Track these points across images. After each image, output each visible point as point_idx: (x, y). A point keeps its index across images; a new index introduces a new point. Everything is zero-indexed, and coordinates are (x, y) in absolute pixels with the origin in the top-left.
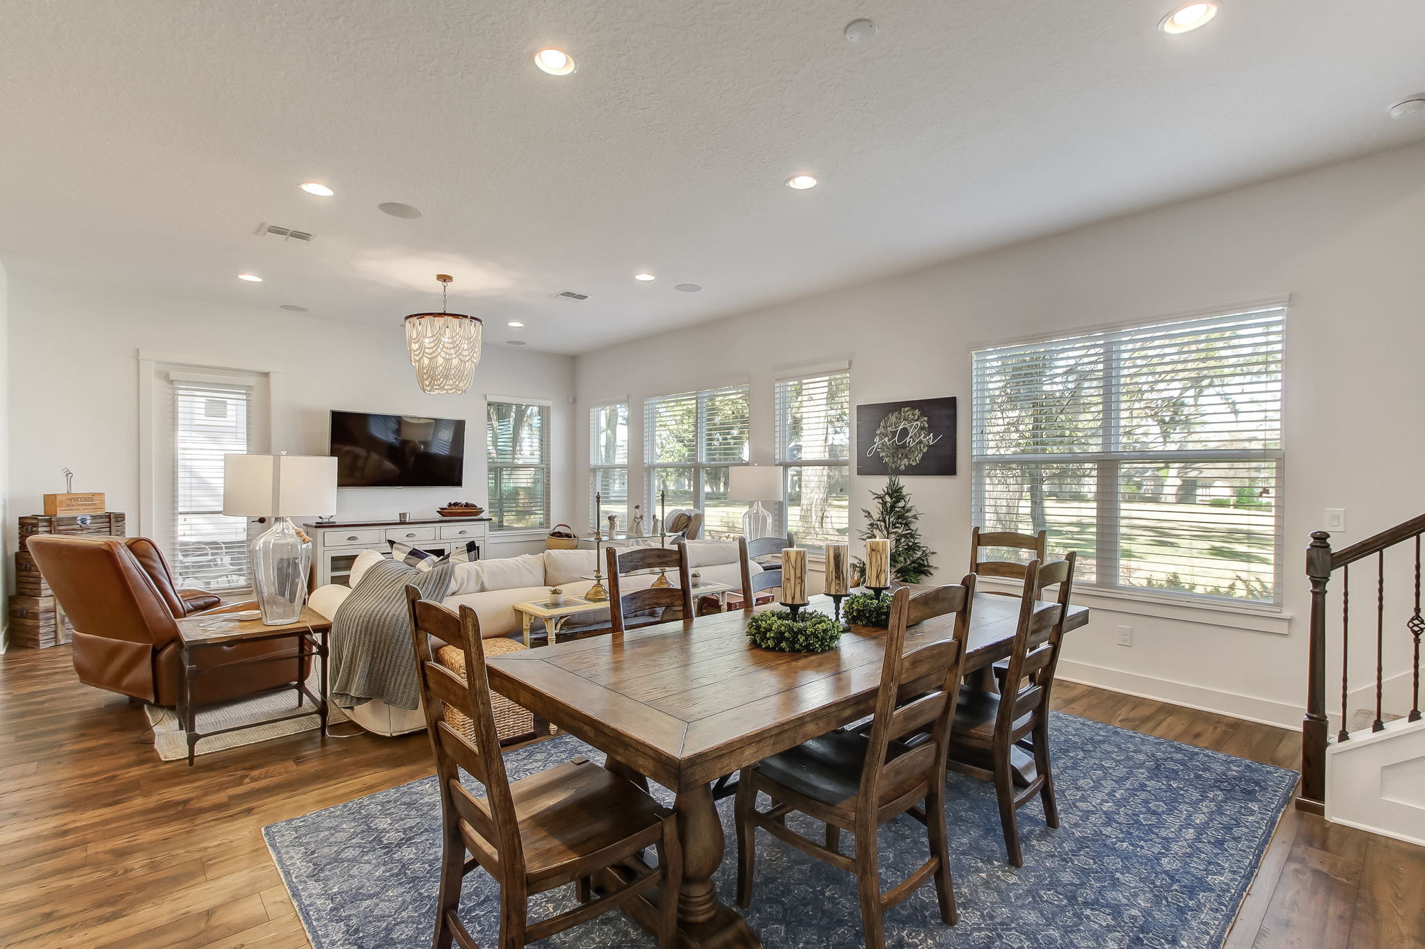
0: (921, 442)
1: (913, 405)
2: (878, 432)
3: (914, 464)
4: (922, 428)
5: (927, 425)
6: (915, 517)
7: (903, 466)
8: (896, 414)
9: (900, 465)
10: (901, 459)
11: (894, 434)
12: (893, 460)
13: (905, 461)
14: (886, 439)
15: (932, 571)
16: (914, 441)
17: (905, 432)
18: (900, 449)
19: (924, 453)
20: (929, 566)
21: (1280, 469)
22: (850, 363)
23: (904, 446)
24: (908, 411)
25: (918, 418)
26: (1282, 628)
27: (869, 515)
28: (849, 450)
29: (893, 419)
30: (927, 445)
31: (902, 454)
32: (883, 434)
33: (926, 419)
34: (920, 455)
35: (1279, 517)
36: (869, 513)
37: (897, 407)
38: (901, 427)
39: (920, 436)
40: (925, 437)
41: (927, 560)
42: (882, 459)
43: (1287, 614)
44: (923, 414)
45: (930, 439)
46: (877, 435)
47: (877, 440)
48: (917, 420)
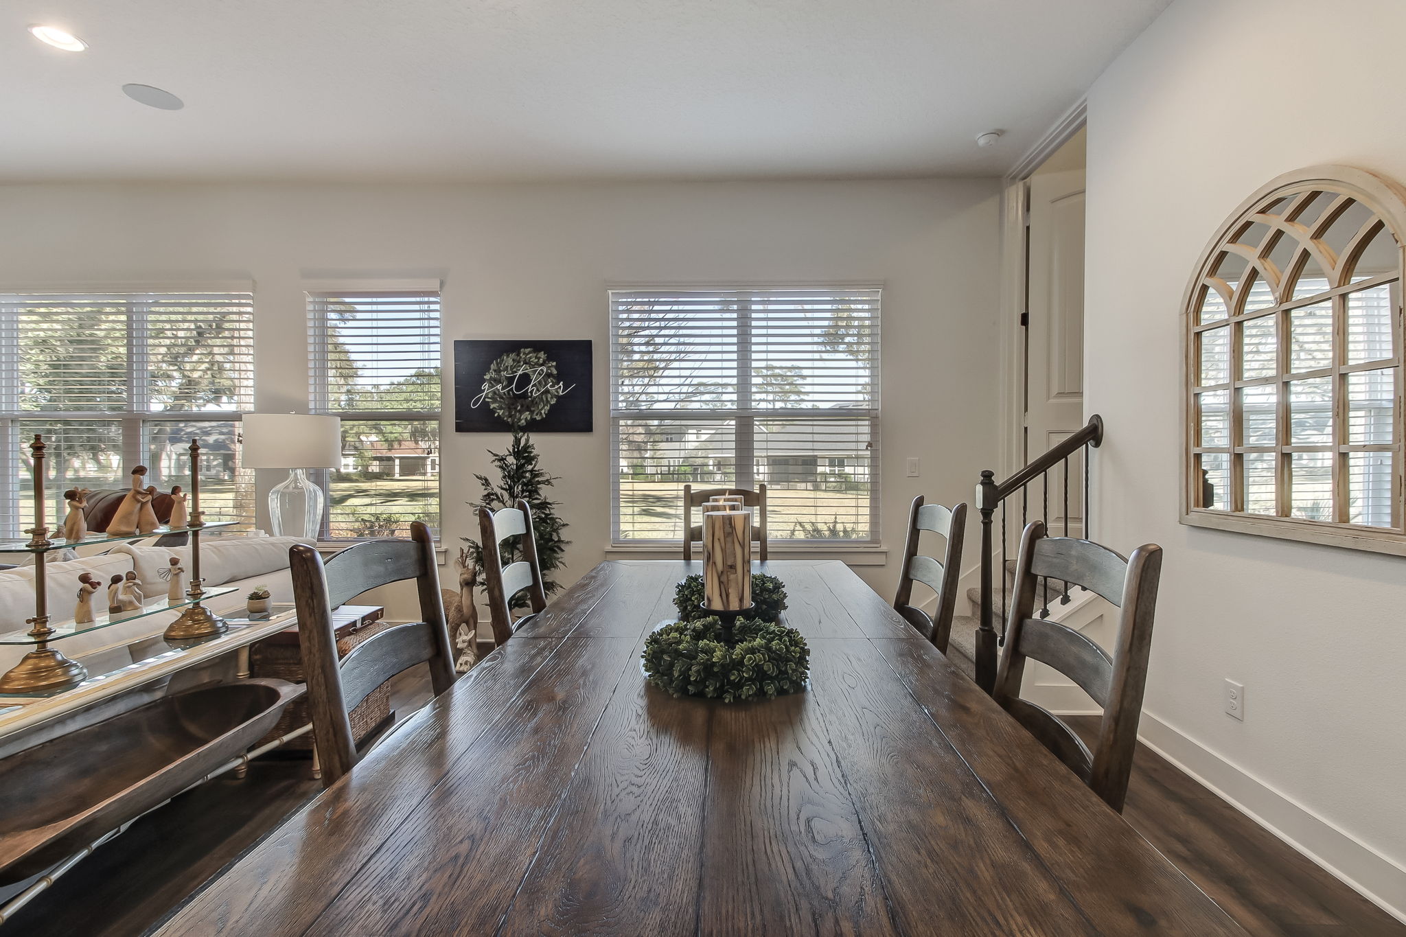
0: (547, 391)
1: (537, 346)
2: (487, 377)
3: (538, 418)
4: (549, 375)
5: (555, 372)
6: (548, 482)
7: (523, 421)
8: (513, 356)
9: (520, 420)
10: (521, 412)
11: (510, 380)
12: (510, 413)
13: (527, 415)
14: (499, 387)
15: (563, 546)
16: (538, 390)
17: (525, 379)
18: (519, 397)
19: (551, 406)
20: (559, 541)
21: (874, 426)
22: (442, 284)
23: (525, 396)
24: (529, 353)
25: (544, 362)
26: (880, 560)
27: (486, 482)
28: (442, 399)
29: (509, 360)
30: (556, 396)
31: (522, 406)
32: (495, 380)
33: (554, 364)
34: (547, 408)
35: (874, 466)
36: (486, 480)
37: (514, 347)
38: (520, 372)
39: (546, 384)
40: (551, 386)
41: (558, 534)
42: (493, 411)
43: (884, 548)
44: (549, 359)
45: (560, 389)
46: (484, 381)
47: (485, 386)
48: (542, 365)
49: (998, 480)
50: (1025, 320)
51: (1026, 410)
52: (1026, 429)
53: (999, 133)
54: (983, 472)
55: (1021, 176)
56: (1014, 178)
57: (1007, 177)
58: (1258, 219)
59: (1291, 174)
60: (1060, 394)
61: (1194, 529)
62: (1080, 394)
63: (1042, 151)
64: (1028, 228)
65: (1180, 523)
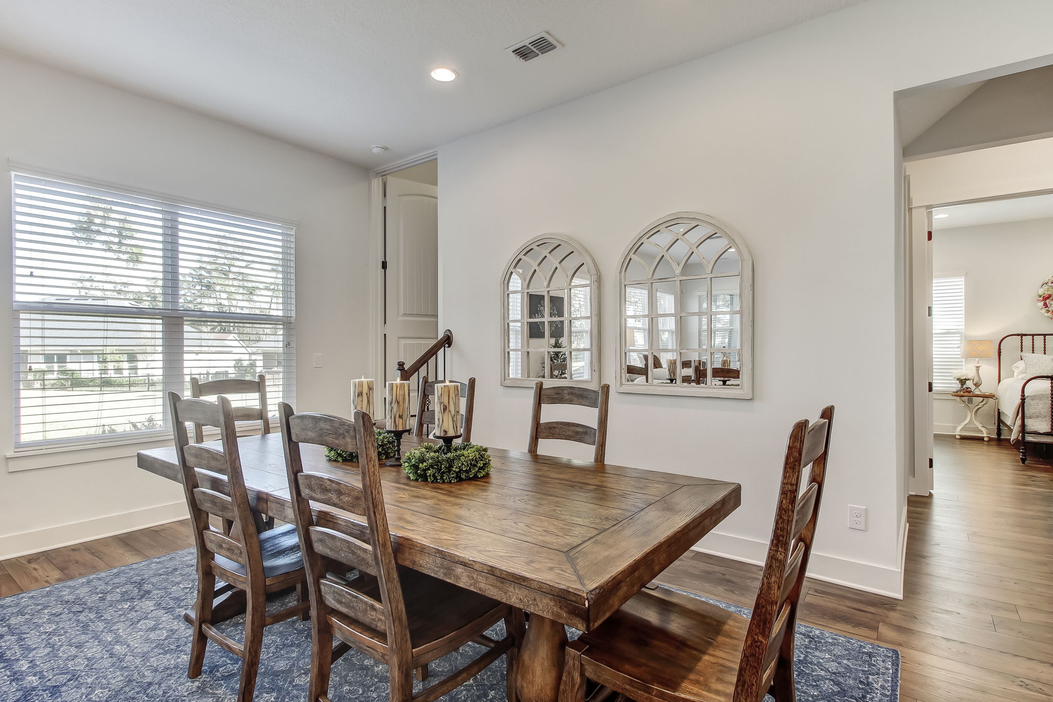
21: (290, 330)
49: (406, 367)
50: (384, 265)
51: (385, 323)
52: (385, 335)
53: (385, 148)
54: (399, 362)
55: (382, 174)
56: (378, 174)
57: (374, 172)
58: (536, 248)
59: (551, 234)
60: (405, 315)
61: (507, 388)
62: (436, 316)
63: (404, 165)
64: (385, 207)
65: (501, 385)
